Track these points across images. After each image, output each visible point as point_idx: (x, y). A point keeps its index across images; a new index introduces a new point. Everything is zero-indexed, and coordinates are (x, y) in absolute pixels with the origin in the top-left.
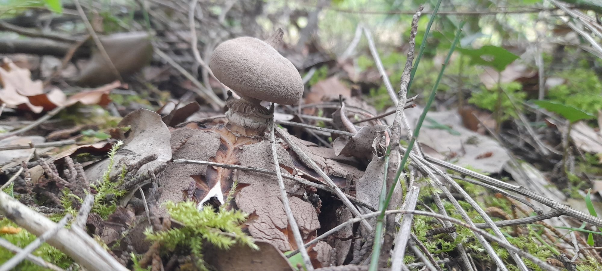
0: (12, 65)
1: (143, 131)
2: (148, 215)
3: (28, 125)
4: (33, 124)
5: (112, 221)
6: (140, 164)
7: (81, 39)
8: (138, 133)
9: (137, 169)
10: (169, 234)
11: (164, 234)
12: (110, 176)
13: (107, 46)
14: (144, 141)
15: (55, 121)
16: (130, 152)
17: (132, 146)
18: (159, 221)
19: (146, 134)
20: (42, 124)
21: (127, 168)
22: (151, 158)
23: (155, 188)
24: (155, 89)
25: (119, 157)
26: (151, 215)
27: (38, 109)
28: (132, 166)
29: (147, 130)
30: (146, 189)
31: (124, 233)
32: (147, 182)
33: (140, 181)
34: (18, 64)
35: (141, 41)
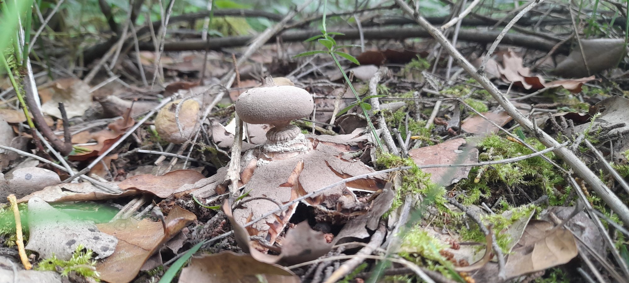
0: (512, 54)
1: (616, 110)
2: (612, 156)
3: (522, 96)
4: (526, 96)
5: (588, 153)
6: (612, 128)
7: (564, 39)
8: (611, 110)
9: (610, 130)
10: (625, 167)
11: (622, 167)
12: (589, 132)
13: (586, 47)
14: (616, 116)
15: (539, 97)
16: (604, 121)
17: (605, 118)
18: (619, 161)
19: (617, 112)
20: (532, 97)
21: (602, 129)
22: (622, 125)
23: (619, 143)
24: (617, 87)
25: (596, 123)
26: (613, 156)
27: (528, 87)
28: (606, 128)
29: (618, 110)
30: (614, 142)
31: (595, 162)
32: (614, 138)
33: (611, 137)
34: (518, 54)
35: (618, 45)
